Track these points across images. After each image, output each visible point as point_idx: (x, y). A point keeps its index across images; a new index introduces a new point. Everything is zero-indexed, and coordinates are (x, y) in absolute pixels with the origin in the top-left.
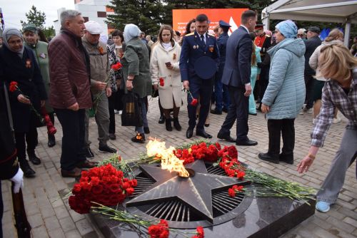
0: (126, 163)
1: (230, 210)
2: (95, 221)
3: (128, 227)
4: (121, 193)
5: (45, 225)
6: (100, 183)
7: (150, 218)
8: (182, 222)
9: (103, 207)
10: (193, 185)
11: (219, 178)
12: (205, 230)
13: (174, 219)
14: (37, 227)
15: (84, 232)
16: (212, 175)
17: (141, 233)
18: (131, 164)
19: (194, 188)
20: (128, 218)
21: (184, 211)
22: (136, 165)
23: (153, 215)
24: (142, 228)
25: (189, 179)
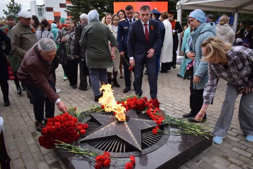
0: (80, 112)
1: (154, 144)
2: (58, 153)
3: (81, 157)
4: (76, 133)
5: (22, 158)
6: (61, 127)
7: (97, 151)
8: (120, 153)
9: (64, 144)
10: (127, 127)
11: (146, 122)
12: (136, 158)
13: (114, 151)
14: (16, 159)
15: (50, 162)
16: (141, 120)
17: (91, 162)
18: (84, 113)
19: (129, 129)
20: (81, 151)
21: (121, 145)
22: (87, 113)
23: (99, 149)
24: (91, 158)
25: (125, 122)
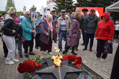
5: (11, 75)
10: (59, 69)
19: (60, 70)
22: (45, 59)
23: (42, 78)
25: (59, 67)
